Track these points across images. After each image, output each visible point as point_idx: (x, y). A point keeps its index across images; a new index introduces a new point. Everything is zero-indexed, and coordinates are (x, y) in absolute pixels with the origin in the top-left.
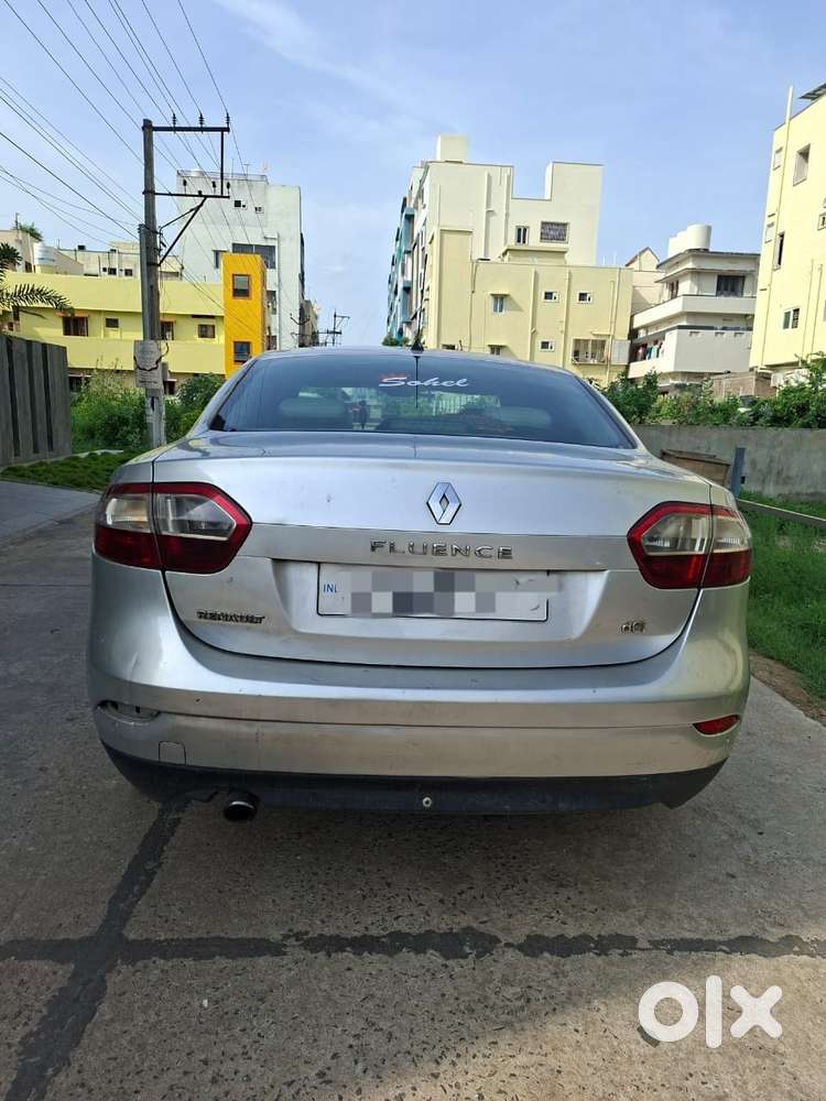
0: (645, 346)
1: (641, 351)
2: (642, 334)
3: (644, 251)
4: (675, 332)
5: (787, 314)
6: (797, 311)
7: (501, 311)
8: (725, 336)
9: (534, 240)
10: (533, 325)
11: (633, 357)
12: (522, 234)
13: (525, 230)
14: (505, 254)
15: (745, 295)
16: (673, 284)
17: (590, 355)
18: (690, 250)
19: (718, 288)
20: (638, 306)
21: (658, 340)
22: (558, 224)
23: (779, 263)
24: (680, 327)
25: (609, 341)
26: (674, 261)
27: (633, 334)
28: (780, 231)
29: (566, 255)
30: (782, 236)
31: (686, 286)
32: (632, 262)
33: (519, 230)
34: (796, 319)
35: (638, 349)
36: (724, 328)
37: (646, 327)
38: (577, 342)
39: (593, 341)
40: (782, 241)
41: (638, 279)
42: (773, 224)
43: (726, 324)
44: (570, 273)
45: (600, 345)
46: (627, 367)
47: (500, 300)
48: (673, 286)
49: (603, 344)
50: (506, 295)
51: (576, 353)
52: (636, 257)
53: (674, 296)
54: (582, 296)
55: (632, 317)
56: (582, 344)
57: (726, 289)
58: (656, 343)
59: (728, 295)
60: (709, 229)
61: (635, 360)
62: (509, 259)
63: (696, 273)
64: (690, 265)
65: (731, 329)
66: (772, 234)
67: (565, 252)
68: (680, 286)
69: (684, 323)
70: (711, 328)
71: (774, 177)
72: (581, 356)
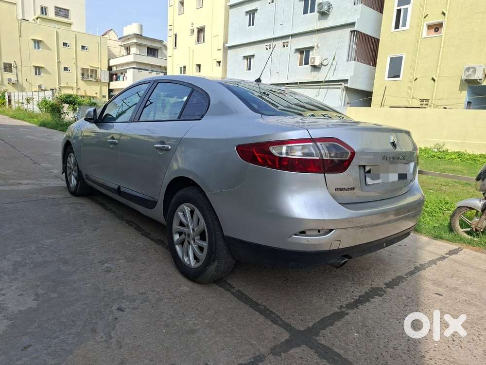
0: (116, 75)
1: (114, 77)
2: (114, 69)
3: (110, 30)
4: (132, 70)
5: (181, 68)
6: (185, 67)
7: (39, 48)
8: (153, 74)
9: (51, 14)
10: (58, 58)
11: (111, 79)
12: (44, 10)
13: (45, 9)
14: (37, 19)
15: (159, 57)
16: (127, 48)
17: (89, 76)
18: (135, 34)
19: (148, 53)
20: (111, 56)
21: (123, 72)
22: (65, 10)
23: (176, 46)
24: (134, 68)
25: (98, 71)
26: (127, 38)
27: (110, 68)
28: (175, 33)
29: (72, 25)
30: (176, 35)
31: (133, 50)
32: (105, 34)
33: (42, 8)
34: (185, 71)
35: (113, 76)
36: (152, 71)
37: (116, 66)
38: (83, 69)
39: (91, 69)
40: (176, 37)
41: (110, 43)
42: (171, 29)
43: (153, 69)
44: (75, 35)
45: (94, 71)
46: (109, 84)
47: (38, 43)
48: (128, 49)
49: (96, 71)
50: (40, 41)
51: (83, 75)
52: (107, 32)
53: (128, 54)
54: (83, 47)
55: (109, 60)
56: (85, 71)
57: (151, 54)
58: (122, 74)
59: (153, 57)
60: (142, 26)
61: (112, 81)
62: (40, 22)
63: (138, 45)
64: (135, 41)
65: (155, 71)
66: (172, 33)
67: (71, 24)
68: (131, 49)
69: (135, 66)
70: (147, 70)
71: (170, 10)
72: (86, 76)
